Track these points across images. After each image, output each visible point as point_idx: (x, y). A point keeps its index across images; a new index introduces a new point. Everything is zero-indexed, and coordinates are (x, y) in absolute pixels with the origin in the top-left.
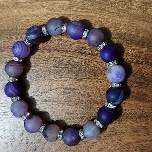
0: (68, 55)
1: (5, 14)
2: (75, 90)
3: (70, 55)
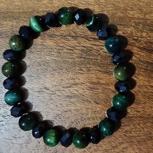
0: (98, 43)
2: (104, 86)
3: (101, 44)
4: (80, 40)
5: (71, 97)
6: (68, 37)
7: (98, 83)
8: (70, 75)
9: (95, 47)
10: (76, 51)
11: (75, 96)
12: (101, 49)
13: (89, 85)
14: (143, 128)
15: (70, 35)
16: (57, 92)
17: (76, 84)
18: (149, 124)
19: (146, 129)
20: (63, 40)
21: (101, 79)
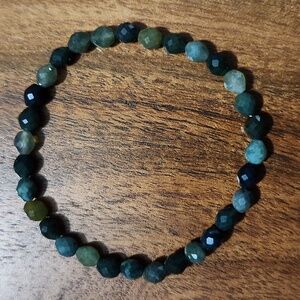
0: (175, 116)
1: (32, 17)
2: (188, 199)
3: (181, 118)
4: (141, 109)
5: (123, 221)
6: (117, 104)
7: (178, 194)
8: (122, 178)
9: (170, 124)
10: (133, 131)
11: (131, 219)
12: (183, 127)
13: (158, 197)
14: (264, 283)
15: (121, 100)
16: (96, 212)
17: (133, 196)
18: (276, 275)
19: (270, 285)
20: (108, 110)
21: (183, 186)
